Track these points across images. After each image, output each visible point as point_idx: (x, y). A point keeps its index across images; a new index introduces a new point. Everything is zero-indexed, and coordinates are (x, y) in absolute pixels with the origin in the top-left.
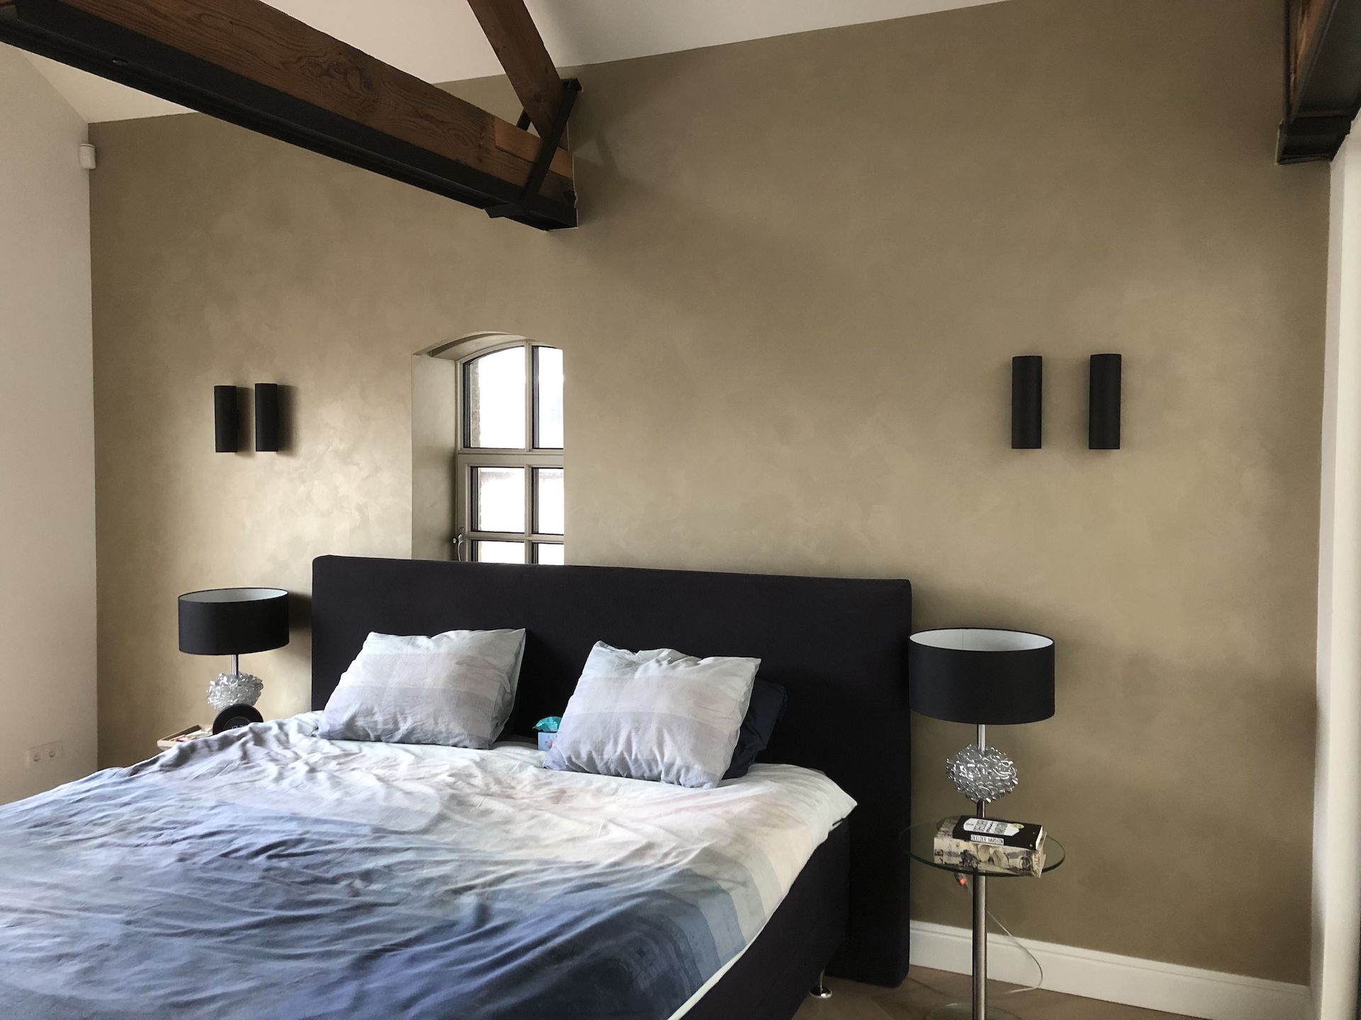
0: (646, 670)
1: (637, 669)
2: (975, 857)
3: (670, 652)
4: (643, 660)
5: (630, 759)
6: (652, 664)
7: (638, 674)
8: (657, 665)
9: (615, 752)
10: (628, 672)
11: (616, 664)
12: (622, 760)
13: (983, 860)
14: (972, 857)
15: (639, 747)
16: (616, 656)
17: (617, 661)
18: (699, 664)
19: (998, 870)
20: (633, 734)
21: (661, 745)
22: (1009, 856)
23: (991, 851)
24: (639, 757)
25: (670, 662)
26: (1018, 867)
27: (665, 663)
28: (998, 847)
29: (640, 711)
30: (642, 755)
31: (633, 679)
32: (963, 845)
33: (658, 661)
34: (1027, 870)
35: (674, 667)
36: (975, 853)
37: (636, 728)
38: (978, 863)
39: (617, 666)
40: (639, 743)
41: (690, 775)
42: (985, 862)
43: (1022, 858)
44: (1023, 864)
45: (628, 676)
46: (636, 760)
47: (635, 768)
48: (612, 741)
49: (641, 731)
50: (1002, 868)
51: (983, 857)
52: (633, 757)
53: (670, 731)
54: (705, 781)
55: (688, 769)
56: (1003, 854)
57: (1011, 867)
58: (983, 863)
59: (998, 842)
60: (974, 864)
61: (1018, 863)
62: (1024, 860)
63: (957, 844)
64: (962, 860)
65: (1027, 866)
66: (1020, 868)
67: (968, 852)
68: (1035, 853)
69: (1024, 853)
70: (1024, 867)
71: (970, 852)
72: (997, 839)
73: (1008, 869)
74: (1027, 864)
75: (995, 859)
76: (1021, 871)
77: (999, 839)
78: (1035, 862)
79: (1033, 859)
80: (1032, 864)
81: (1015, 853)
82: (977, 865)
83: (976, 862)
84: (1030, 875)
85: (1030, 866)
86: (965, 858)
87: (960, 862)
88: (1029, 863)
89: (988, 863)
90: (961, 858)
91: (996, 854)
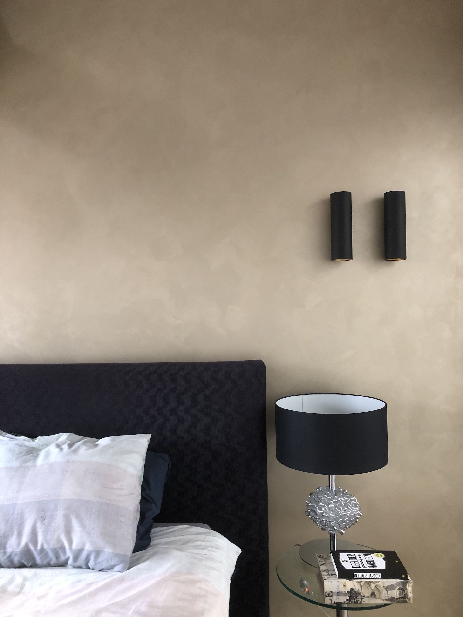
0: (47, 455)
1: (38, 455)
2: (359, 594)
3: (68, 436)
4: (42, 446)
5: (36, 549)
6: (53, 449)
7: (40, 460)
8: (57, 450)
9: (19, 544)
10: (30, 460)
11: (17, 452)
12: (27, 552)
13: (366, 595)
14: (357, 594)
15: (45, 538)
16: (17, 445)
17: (17, 449)
18: (97, 445)
19: (379, 602)
20: (39, 525)
21: (68, 532)
22: (388, 588)
23: (373, 586)
24: (46, 546)
25: (70, 446)
26: (396, 597)
27: (65, 447)
28: (378, 582)
29: (45, 499)
30: (48, 544)
31: (35, 466)
32: (350, 584)
33: (58, 446)
34: (403, 599)
35: (76, 451)
36: (360, 590)
37: (42, 517)
38: (362, 599)
39: (17, 454)
40: (45, 533)
41: (100, 559)
42: (368, 597)
43: (399, 589)
44: (399, 594)
45: (29, 464)
46: (42, 550)
47: (41, 558)
48: (15, 533)
49: (46, 521)
50: (382, 600)
51: (366, 592)
52: (39, 547)
53: (78, 516)
54: (117, 563)
55: (98, 553)
56: (383, 588)
57: (390, 598)
58: (367, 598)
59: (376, 577)
60: (359, 600)
61: (395, 594)
62: (400, 591)
63: (344, 584)
64: (348, 598)
65: (403, 595)
66: (397, 598)
67: (354, 590)
68: (409, 583)
69: (400, 584)
70: (401, 596)
71: (355, 590)
72: (375, 574)
73: (387, 600)
74: (403, 594)
75: (376, 593)
76: (397, 600)
77: (377, 574)
78: (410, 591)
79: (408, 588)
80: (407, 592)
81: (392, 585)
82: (362, 600)
83: (361, 598)
84: (405, 602)
85: (405, 595)
86: (351, 596)
87: (347, 600)
88: (405, 592)
89: (370, 597)
90: (347, 596)
91: (377, 588)
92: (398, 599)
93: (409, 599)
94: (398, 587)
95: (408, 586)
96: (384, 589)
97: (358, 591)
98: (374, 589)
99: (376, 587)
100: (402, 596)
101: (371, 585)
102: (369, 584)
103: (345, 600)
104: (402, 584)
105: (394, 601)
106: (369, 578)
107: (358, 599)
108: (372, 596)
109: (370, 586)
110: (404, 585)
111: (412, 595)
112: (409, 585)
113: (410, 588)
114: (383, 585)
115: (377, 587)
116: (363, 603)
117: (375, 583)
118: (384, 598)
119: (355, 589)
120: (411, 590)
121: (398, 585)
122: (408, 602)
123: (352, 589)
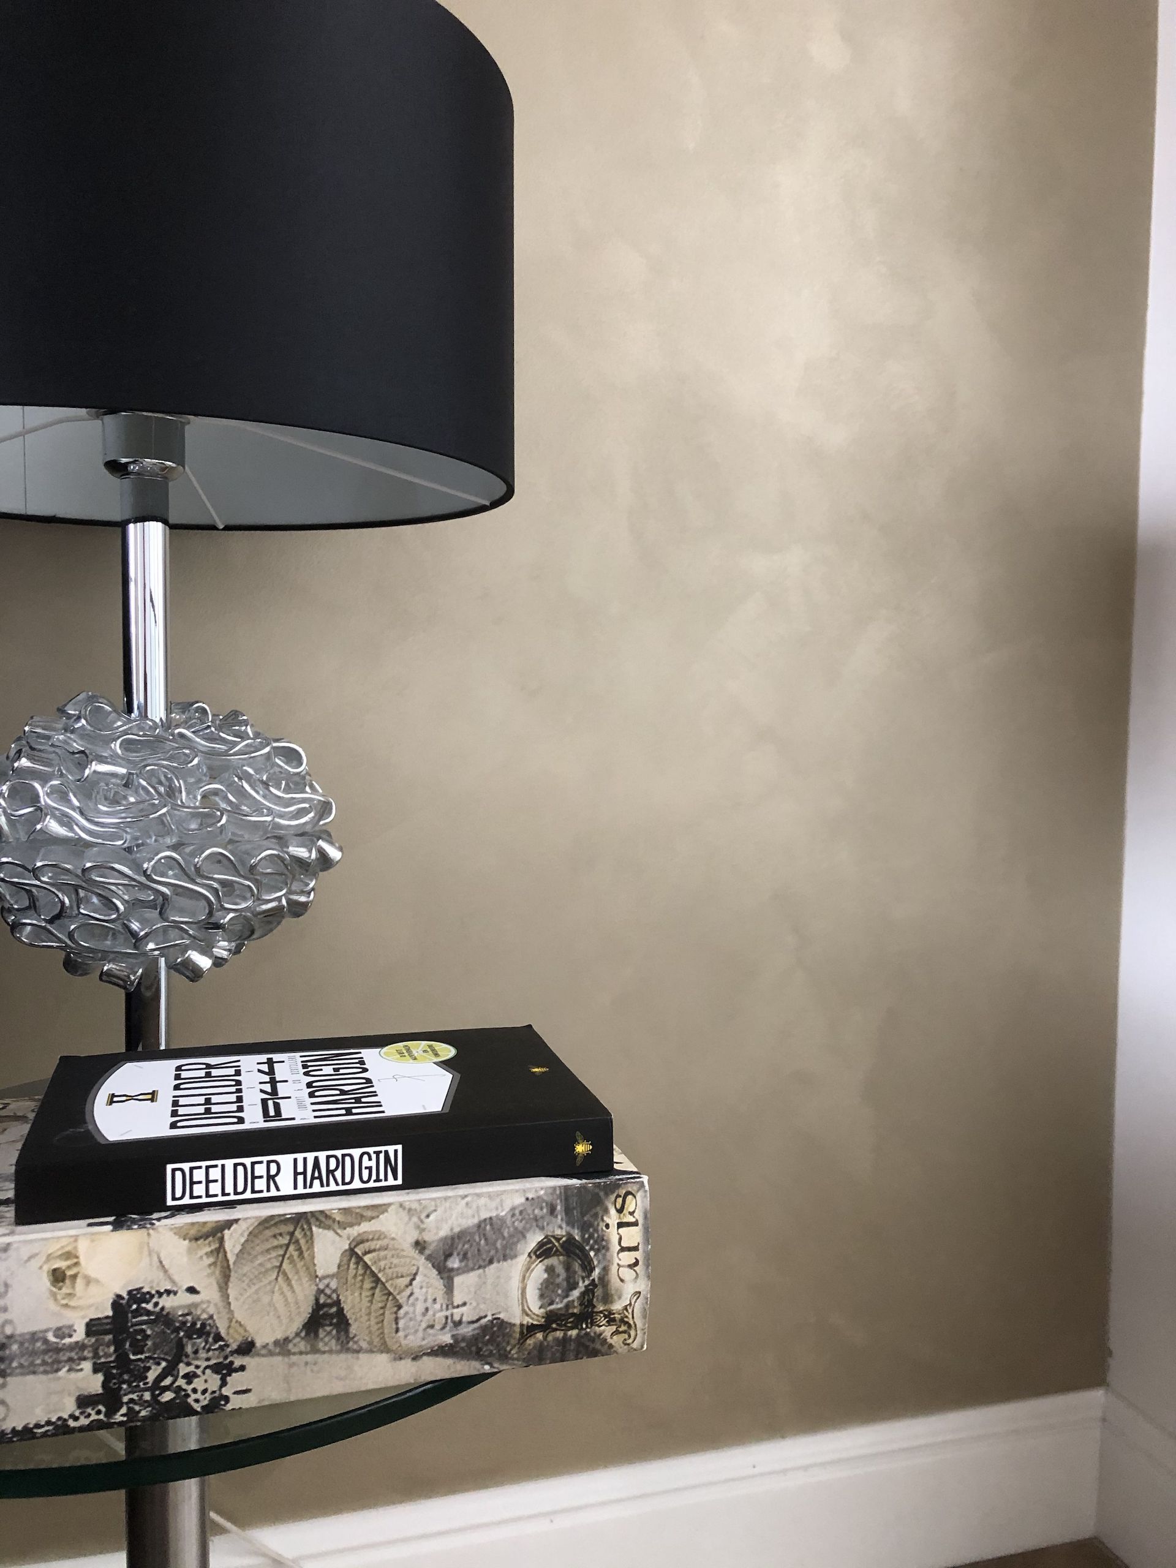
2: (203, 1330)
14: (184, 1335)
19: (374, 1373)
22: (455, 1254)
23: (328, 1251)
28: (378, 1211)
32: (116, 1262)
34: (574, 1325)
36: (209, 1294)
50: (400, 1354)
51: (265, 1311)
56: (414, 1253)
57: (467, 1330)
58: (271, 1354)
59: (365, 1174)
60: (198, 1384)
61: (515, 1294)
62: (553, 1261)
63: (62, 1264)
64: (94, 1384)
65: (576, 1293)
66: (527, 1320)
67: (149, 1307)
68: (623, 1192)
69: (552, 1210)
70: (558, 1305)
71: (166, 1302)
72: (356, 1152)
73: (442, 1351)
74: (573, 1286)
75: (354, 1303)
76: (530, 1342)
77: (371, 1150)
78: (628, 1258)
79: (613, 1234)
80: (606, 1270)
81: (489, 1228)
82: (224, 1383)
83: (216, 1369)
84: (591, 1348)
85: (589, 1291)
86: (122, 1360)
87: (84, 1402)
88: (588, 1268)
89: (302, 1345)
90: (87, 1366)
91: (359, 1259)
92: (531, 1329)
93: (622, 1323)
94: (535, 1239)
95: (613, 1218)
96: (421, 1261)
97: (195, 1305)
98: (332, 1276)
99: (352, 1252)
100: (567, 1306)
101: (310, 1239)
102: (298, 1234)
103: (69, 1406)
104: (568, 1211)
105: (504, 1357)
106: (301, 1190)
107: (189, 1377)
108: (316, 1335)
109: (301, 1254)
110: (583, 1215)
111: (643, 1285)
112: (620, 1211)
113: (633, 1236)
114: (414, 1236)
115: (359, 1251)
116: (236, 1402)
117: (343, 1226)
118: (414, 1340)
119: (160, 1294)
120: (635, 1249)
121: (536, 1219)
122: (611, 1346)
123: (138, 1296)
